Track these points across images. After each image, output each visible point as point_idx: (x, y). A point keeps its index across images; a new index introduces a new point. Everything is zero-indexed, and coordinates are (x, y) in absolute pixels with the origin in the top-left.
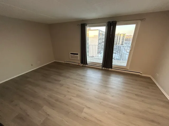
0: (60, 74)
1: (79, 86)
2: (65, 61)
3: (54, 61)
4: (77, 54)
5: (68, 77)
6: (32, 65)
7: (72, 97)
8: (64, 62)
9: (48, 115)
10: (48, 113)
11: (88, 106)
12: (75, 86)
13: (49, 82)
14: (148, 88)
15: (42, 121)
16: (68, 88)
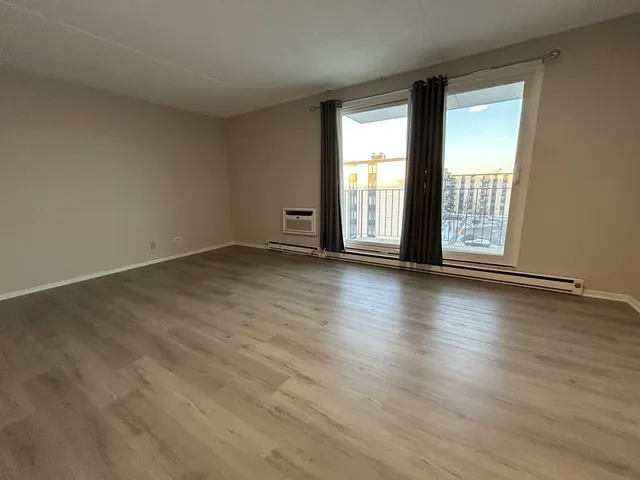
0: (236, 278)
1: (292, 312)
2: (267, 241)
3: (233, 243)
4: (310, 213)
5: (263, 287)
6: (153, 246)
7: (254, 342)
8: (263, 247)
9: (146, 384)
10: (147, 378)
11: (306, 374)
12: (278, 311)
13: (190, 295)
14: (612, 339)
15: (115, 397)
16: (249, 314)
